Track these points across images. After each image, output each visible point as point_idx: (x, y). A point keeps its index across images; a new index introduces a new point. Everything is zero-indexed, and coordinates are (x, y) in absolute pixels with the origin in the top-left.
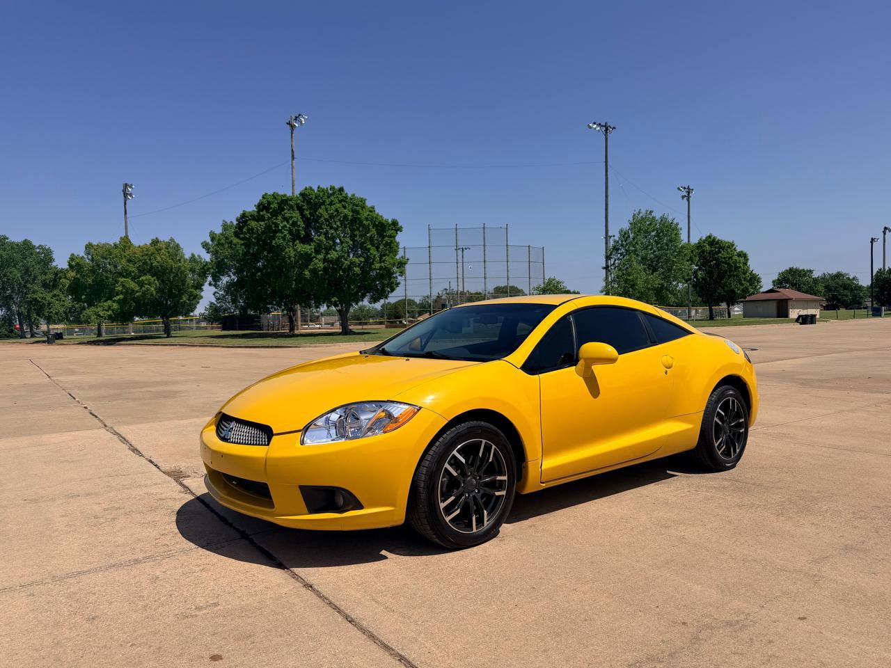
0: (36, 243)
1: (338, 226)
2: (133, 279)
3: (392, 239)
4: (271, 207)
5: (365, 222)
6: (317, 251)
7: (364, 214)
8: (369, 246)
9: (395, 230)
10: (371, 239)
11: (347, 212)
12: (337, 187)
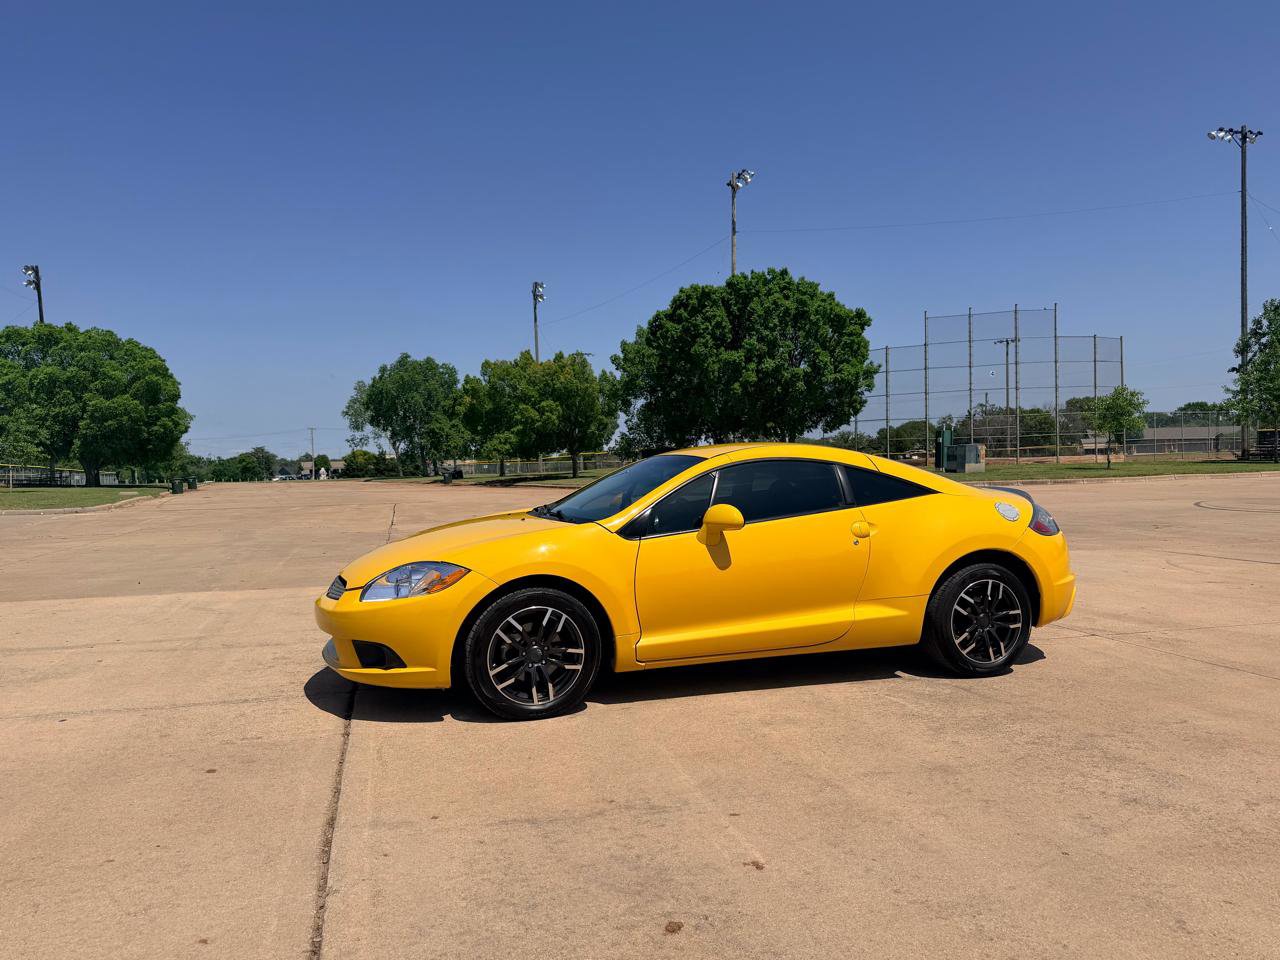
1: (775, 324)
2: (533, 406)
3: (856, 337)
4: (691, 304)
5: (813, 317)
6: (748, 360)
7: (814, 305)
9: (860, 324)
11: (790, 304)
12: (778, 270)
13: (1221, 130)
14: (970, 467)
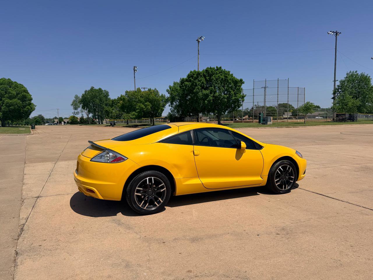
0: (103, 89)
2: (143, 104)
3: (239, 87)
4: (193, 76)
5: (229, 81)
6: (211, 93)
7: (229, 77)
8: (231, 90)
9: (241, 83)
10: (231, 87)
11: (223, 77)
12: (219, 67)
13: (331, 32)
14: (269, 123)
